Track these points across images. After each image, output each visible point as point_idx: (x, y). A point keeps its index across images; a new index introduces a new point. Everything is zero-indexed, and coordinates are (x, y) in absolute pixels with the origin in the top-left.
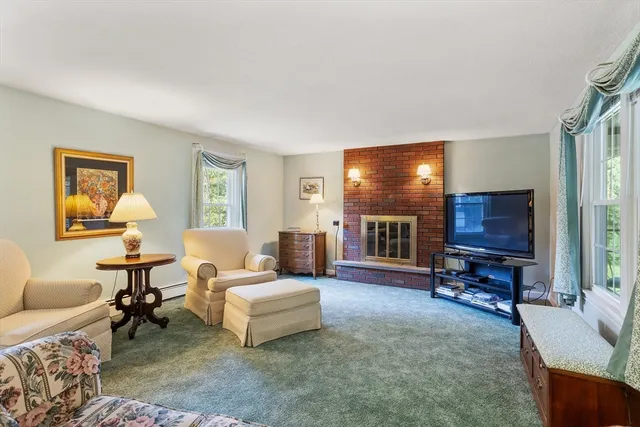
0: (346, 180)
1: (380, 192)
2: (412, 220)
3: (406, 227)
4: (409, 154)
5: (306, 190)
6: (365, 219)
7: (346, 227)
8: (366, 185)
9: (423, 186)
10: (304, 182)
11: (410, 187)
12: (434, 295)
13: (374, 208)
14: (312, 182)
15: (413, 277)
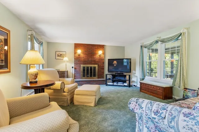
0: (75, 53)
1: (87, 58)
2: (96, 66)
3: (95, 68)
4: (96, 47)
5: (58, 56)
6: (82, 66)
7: (75, 69)
8: (82, 55)
9: (99, 57)
10: (57, 53)
11: (95, 57)
12: (107, 85)
13: (85, 62)
14: (61, 53)
15: (98, 81)
